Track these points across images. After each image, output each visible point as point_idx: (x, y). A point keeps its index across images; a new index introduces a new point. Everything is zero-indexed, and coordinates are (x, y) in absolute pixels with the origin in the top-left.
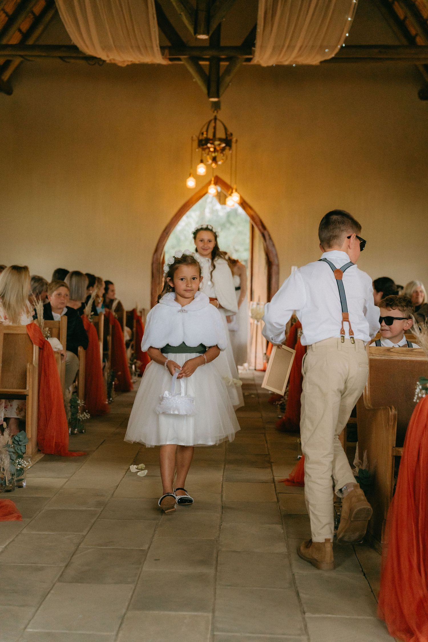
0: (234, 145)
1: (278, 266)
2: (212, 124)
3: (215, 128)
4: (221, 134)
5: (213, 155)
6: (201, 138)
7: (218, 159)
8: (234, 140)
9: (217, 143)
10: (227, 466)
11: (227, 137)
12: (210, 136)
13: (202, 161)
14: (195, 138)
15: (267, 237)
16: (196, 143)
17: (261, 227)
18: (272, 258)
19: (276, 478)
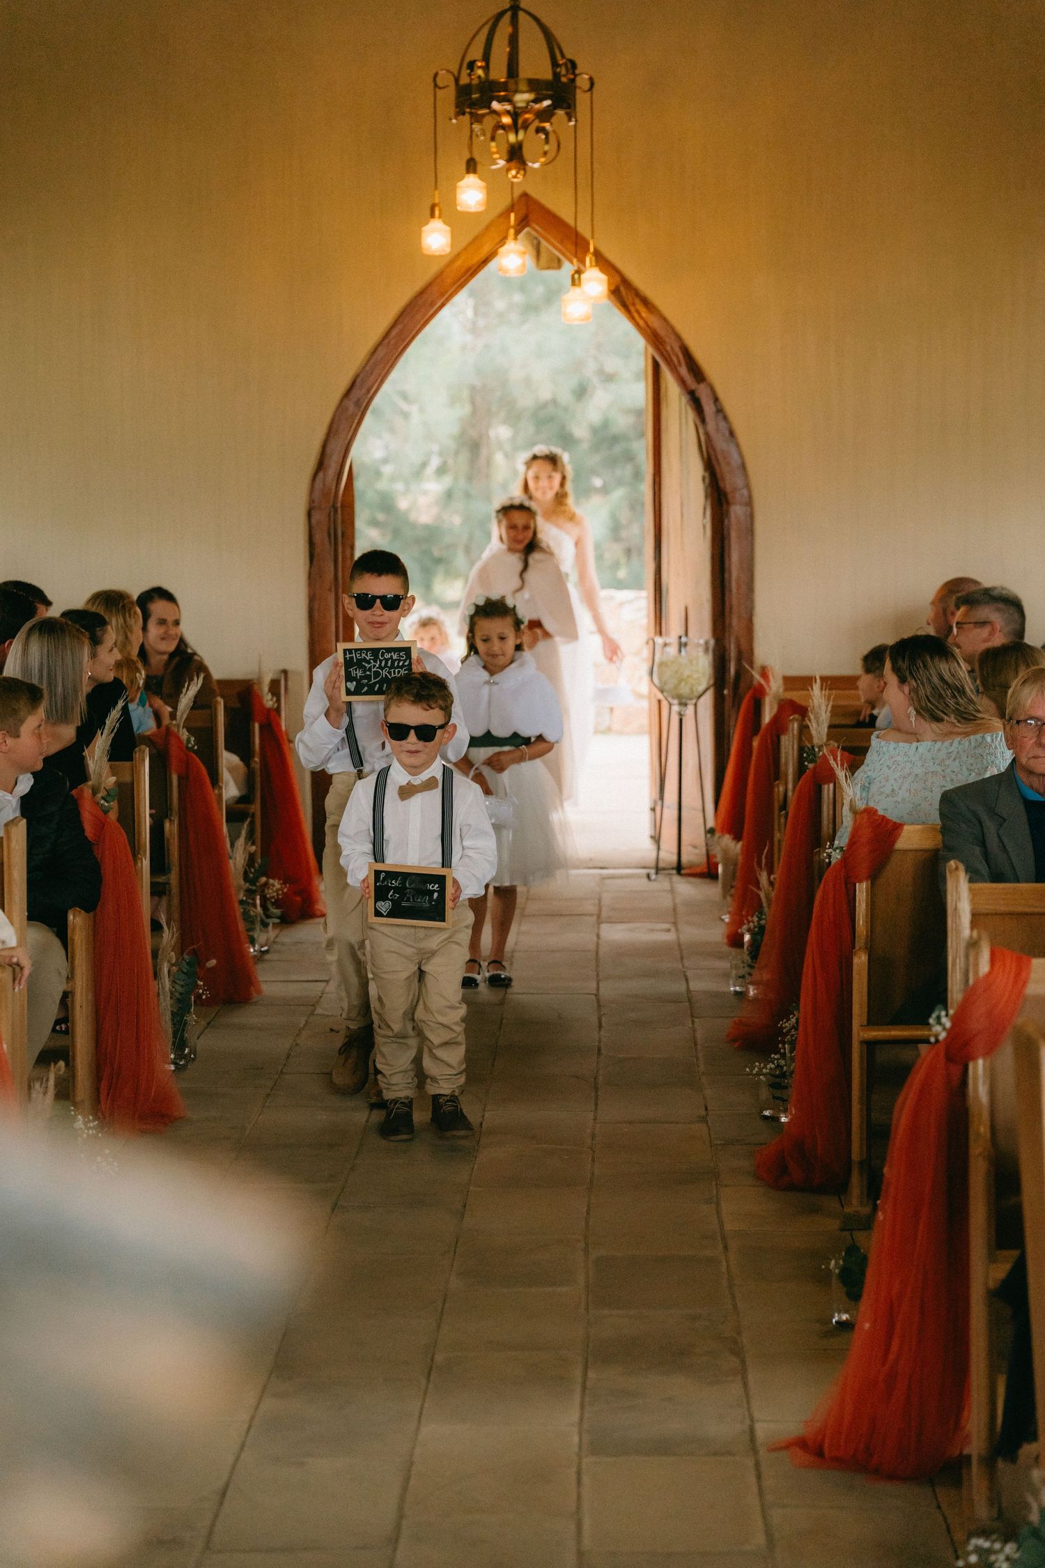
0: (582, 99)
1: (749, 503)
2: (504, 28)
3: (513, 41)
4: (535, 64)
5: (512, 138)
6: (464, 80)
7: (526, 152)
8: (582, 81)
9: (522, 98)
10: (591, 1374)
11: (556, 76)
12: (499, 73)
13: (471, 166)
14: (446, 79)
15: (709, 408)
16: (448, 96)
17: (684, 371)
18: (731, 481)
19: (761, 1430)
